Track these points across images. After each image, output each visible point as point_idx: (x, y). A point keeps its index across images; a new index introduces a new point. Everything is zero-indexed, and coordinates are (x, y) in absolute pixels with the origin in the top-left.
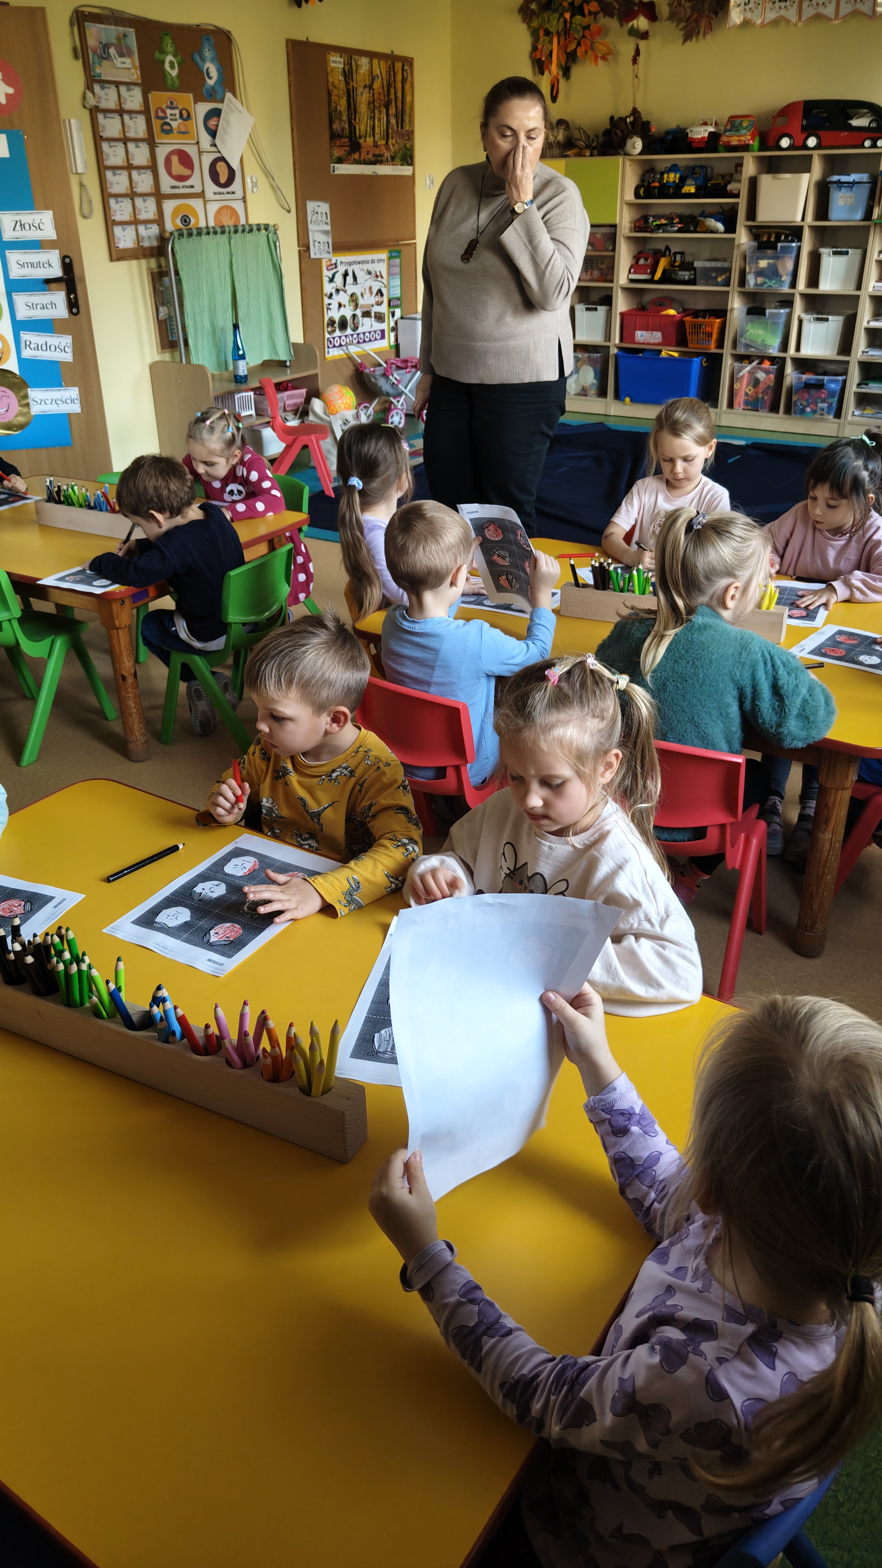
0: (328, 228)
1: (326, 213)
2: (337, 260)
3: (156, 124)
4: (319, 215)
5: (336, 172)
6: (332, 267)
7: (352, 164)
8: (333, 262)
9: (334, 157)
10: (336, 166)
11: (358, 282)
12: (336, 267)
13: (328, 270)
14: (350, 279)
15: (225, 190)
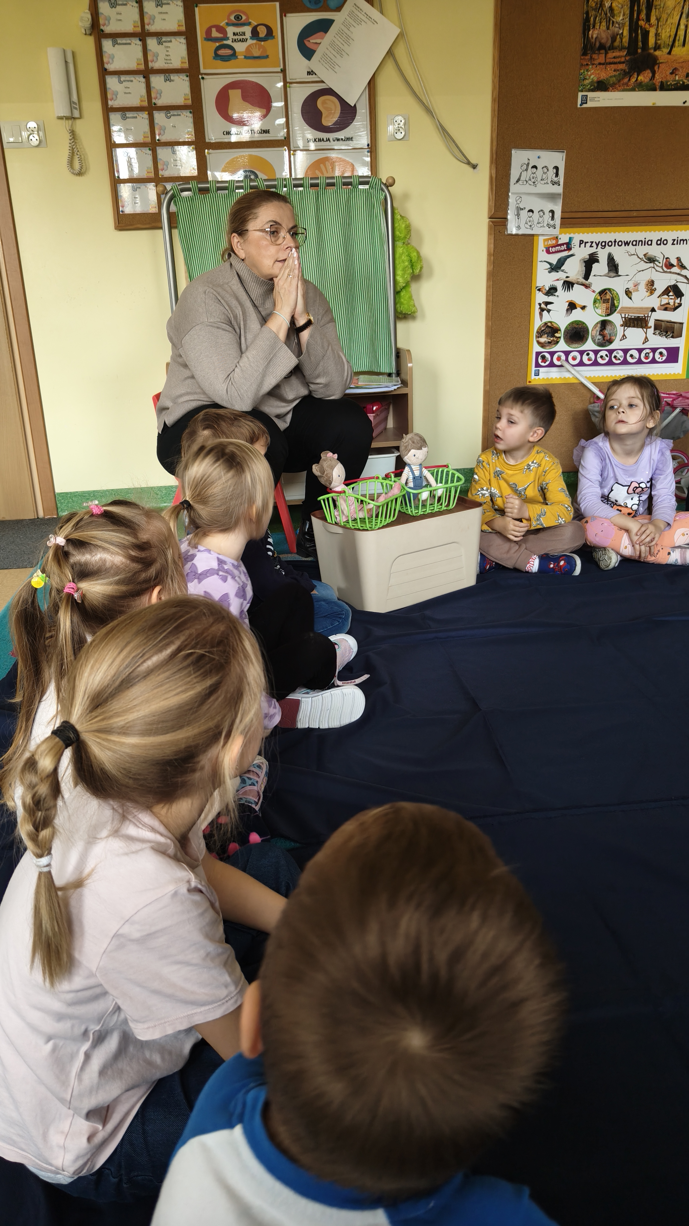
0: (559, 189)
1: (557, 168)
2: (571, 239)
3: (205, 49)
4: (539, 172)
5: (590, 104)
6: (558, 248)
7: (633, 90)
8: (564, 239)
9: (587, 82)
10: (590, 95)
11: (620, 273)
12: (569, 248)
13: (548, 252)
14: (600, 268)
15: (332, 136)
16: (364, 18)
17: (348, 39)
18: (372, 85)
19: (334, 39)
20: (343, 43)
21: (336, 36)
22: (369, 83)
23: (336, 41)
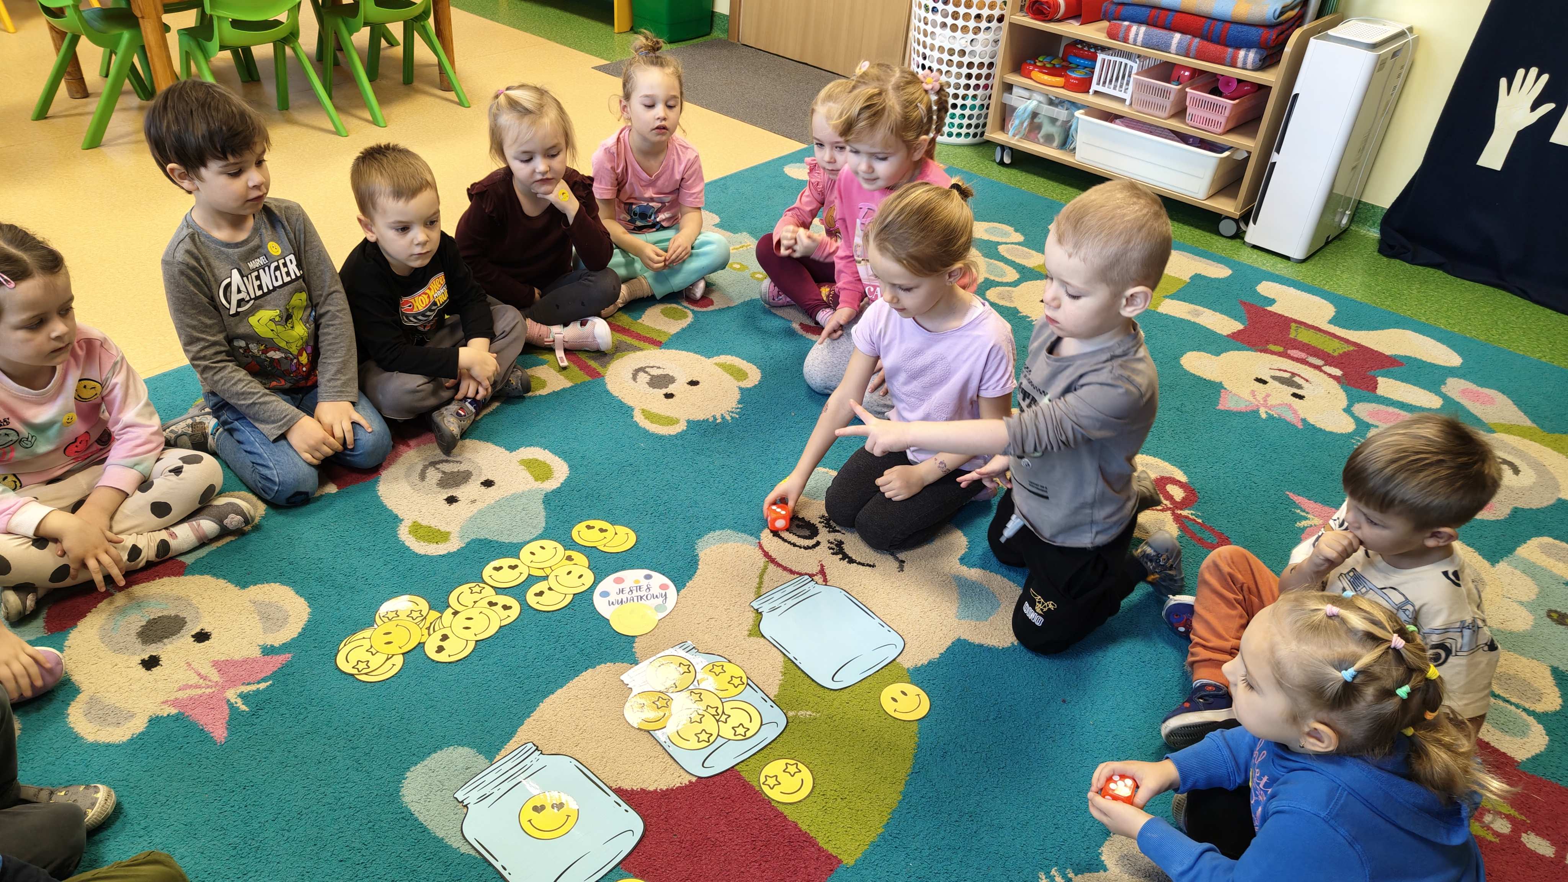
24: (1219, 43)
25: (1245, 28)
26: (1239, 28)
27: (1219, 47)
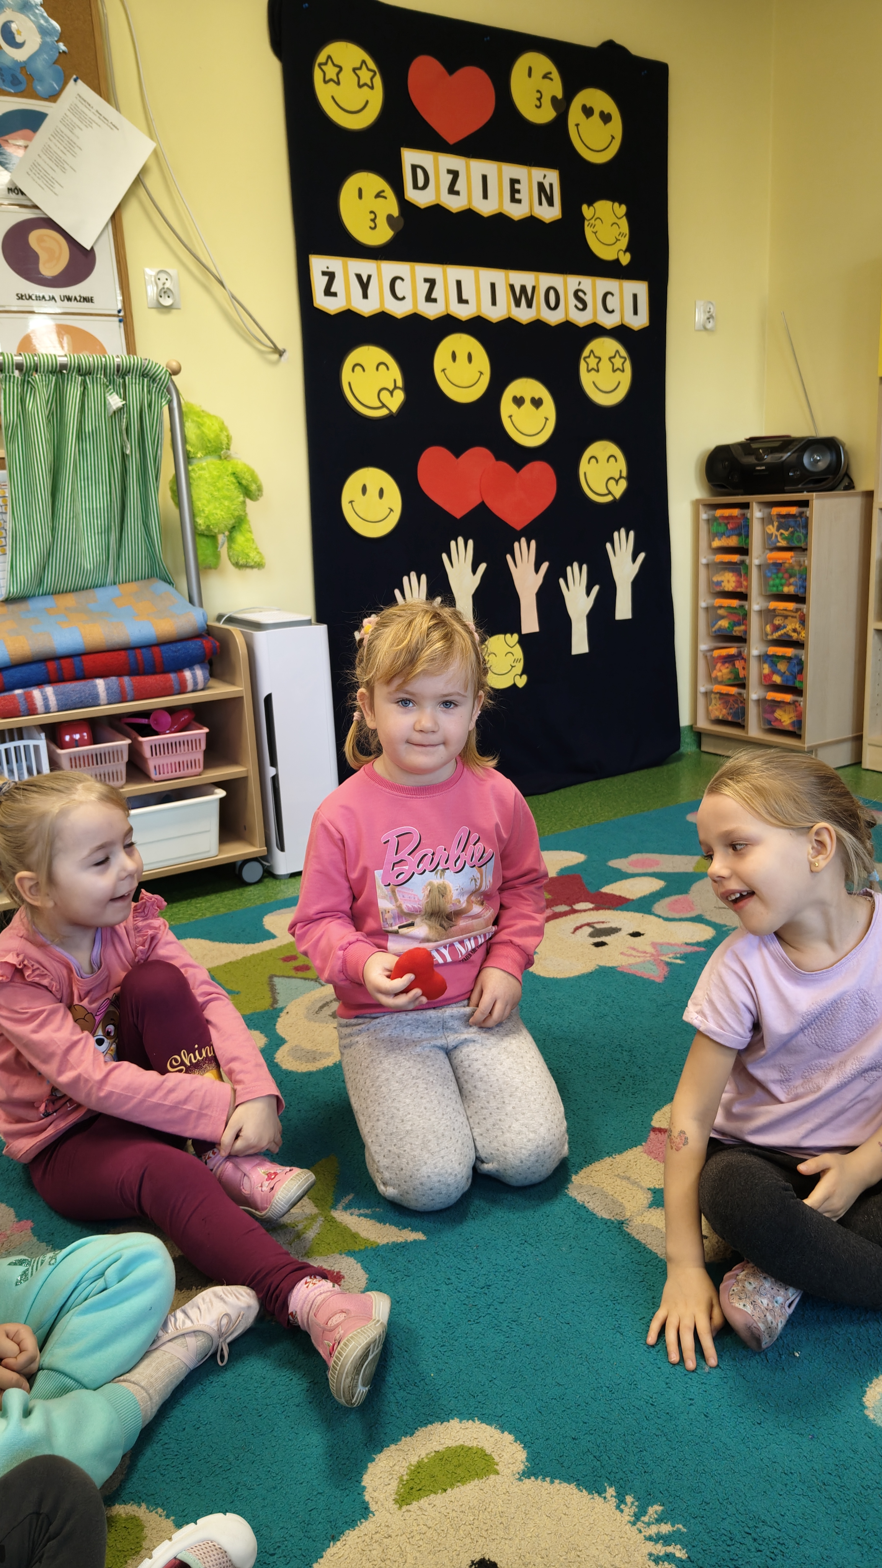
15: (58, 292)
16: (96, 118)
17: (71, 146)
18: (116, 219)
19: (50, 143)
20: (65, 151)
21: (52, 138)
22: (113, 217)
23: (52, 145)
24: (154, 673)
25: (179, 646)
26: (172, 647)
27: (158, 677)
